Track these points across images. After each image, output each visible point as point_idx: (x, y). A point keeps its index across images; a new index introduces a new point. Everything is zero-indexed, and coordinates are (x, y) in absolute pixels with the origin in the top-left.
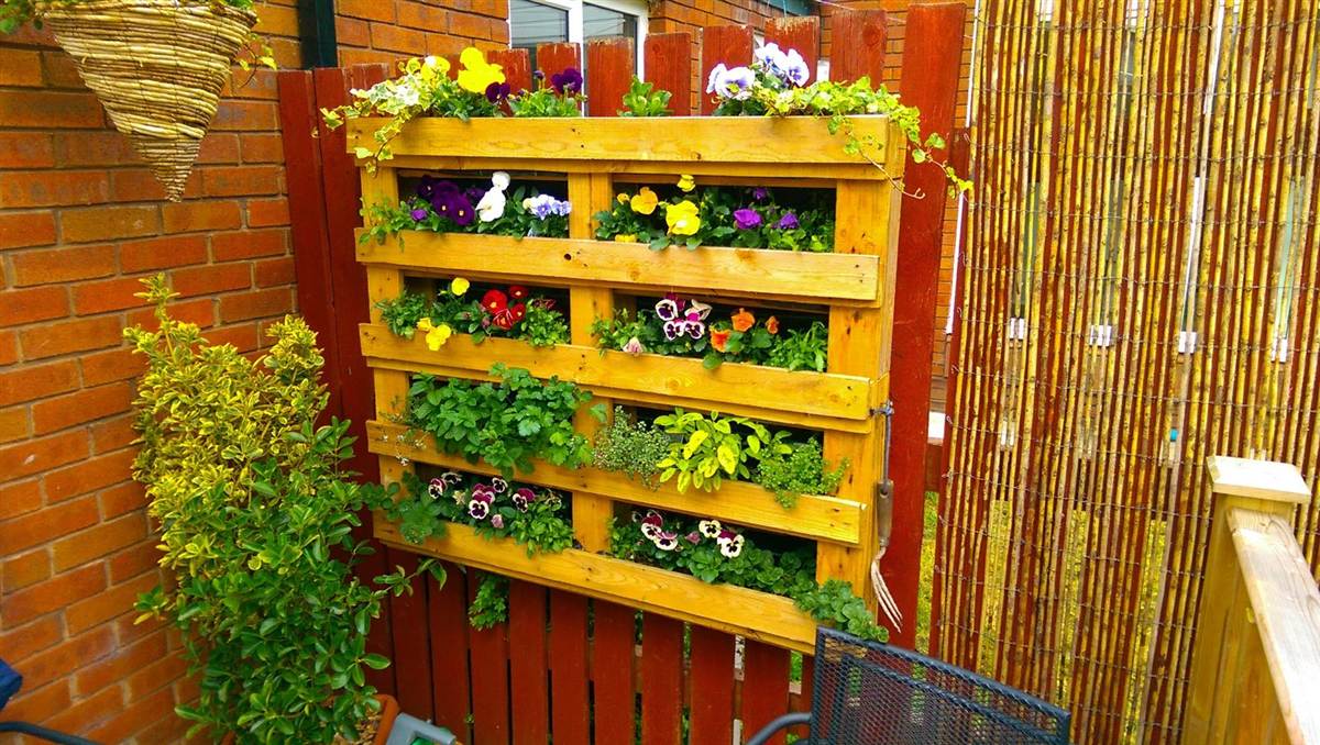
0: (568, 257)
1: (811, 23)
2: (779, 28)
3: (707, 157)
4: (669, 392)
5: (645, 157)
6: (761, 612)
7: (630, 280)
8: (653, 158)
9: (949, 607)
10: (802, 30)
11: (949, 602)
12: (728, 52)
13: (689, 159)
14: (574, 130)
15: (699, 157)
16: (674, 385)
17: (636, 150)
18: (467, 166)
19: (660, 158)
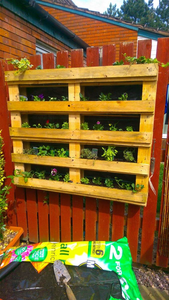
0: (69, 106)
1: (132, 43)
2: (124, 45)
3: (109, 76)
4: (97, 140)
5: (91, 77)
6: (122, 194)
7: (87, 111)
8: (93, 77)
9: (167, 190)
10: (130, 45)
11: (167, 189)
12: (109, 51)
13: (104, 77)
14: (71, 71)
15: (106, 76)
16: (98, 138)
17: (88, 76)
18: (40, 83)
19: (95, 77)
